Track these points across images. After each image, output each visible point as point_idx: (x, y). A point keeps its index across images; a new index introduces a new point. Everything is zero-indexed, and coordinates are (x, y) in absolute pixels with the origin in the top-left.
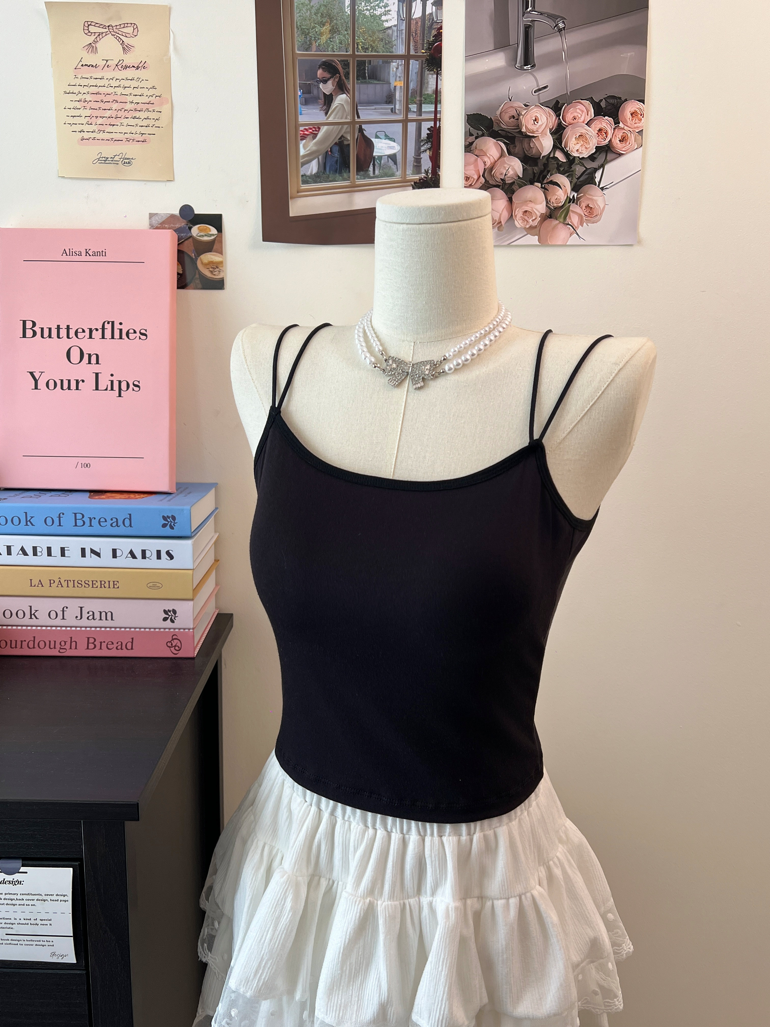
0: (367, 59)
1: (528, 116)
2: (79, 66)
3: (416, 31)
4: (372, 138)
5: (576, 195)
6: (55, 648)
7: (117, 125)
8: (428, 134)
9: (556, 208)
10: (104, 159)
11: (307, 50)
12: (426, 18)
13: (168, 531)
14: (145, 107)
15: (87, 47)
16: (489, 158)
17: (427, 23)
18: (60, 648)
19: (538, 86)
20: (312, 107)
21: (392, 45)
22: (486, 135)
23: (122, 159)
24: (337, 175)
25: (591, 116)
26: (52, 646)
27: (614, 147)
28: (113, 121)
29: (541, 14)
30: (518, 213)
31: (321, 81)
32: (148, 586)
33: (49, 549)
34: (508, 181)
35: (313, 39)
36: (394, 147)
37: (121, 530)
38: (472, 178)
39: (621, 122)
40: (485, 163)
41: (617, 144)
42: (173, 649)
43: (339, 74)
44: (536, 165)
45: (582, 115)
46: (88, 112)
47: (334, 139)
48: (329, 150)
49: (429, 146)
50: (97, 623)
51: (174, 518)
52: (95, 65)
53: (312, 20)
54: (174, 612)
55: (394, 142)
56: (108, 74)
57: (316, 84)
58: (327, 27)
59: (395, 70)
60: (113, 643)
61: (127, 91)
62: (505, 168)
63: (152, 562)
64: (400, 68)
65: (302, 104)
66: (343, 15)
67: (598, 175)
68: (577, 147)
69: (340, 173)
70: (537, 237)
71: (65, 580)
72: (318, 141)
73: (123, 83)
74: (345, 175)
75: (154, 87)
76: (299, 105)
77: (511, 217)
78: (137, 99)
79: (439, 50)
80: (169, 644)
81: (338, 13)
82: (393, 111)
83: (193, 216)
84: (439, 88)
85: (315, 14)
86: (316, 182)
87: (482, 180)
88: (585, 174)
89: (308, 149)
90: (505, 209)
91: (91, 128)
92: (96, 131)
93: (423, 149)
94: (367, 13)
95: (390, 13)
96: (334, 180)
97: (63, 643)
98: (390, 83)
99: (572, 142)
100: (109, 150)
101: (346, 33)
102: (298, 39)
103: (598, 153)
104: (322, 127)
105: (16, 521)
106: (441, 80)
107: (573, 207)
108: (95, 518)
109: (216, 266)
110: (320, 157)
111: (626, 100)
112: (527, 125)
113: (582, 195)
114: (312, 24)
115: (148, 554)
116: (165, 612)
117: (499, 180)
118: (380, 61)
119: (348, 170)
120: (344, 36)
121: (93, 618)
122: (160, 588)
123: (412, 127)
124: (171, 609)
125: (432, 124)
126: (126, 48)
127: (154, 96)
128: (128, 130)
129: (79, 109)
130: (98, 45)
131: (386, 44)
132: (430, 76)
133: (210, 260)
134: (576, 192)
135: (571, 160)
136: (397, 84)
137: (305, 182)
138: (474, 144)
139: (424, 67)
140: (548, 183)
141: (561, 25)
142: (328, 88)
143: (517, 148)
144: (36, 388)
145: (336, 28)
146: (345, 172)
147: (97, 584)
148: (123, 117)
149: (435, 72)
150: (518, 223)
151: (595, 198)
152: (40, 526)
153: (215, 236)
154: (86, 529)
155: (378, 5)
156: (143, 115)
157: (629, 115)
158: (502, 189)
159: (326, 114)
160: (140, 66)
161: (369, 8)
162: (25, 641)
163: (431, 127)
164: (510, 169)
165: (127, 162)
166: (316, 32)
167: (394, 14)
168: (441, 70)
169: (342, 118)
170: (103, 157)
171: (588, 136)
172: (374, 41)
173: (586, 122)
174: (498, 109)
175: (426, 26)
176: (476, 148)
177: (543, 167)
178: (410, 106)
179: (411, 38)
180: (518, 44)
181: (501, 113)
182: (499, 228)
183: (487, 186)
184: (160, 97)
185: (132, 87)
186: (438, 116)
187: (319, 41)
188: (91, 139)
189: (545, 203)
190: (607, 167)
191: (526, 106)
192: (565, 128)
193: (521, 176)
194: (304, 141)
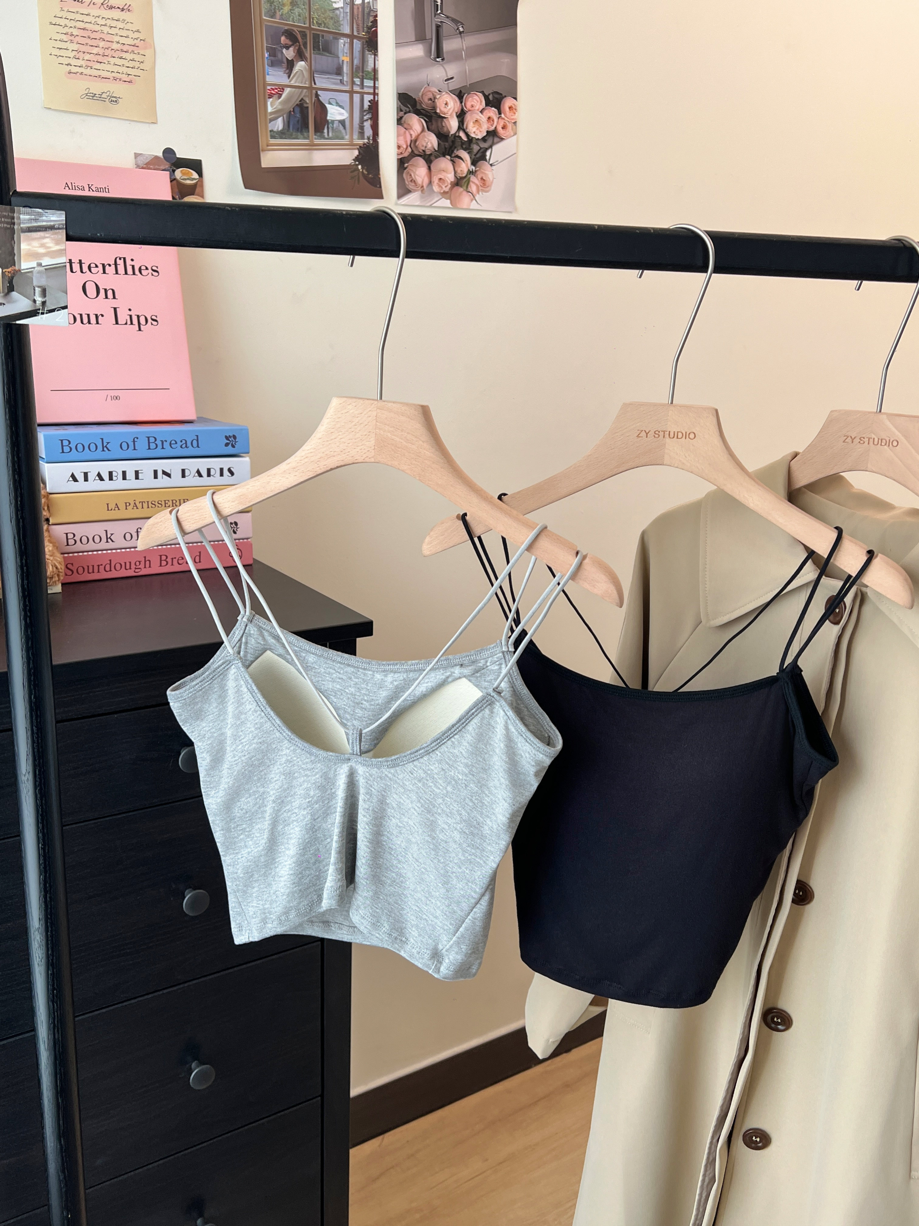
0: (320, 33)
1: (441, 100)
3: (358, 15)
5: (474, 168)
6: (130, 568)
7: (105, 63)
8: (369, 106)
9: (461, 178)
10: (91, 95)
11: (272, 17)
12: (365, 6)
16: (414, 131)
17: (366, 10)
18: (136, 568)
19: (447, 76)
20: (277, 69)
21: (340, 24)
22: (412, 111)
23: (109, 97)
24: (299, 134)
25: (483, 106)
27: (498, 133)
28: (100, 59)
29: (448, 17)
30: (435, 180)
31: (284, 47)
33: (124, 473)
34: (428, 153)
35: (277, 8)
36: (343, 113)
37: (190, 451)
38: (402, 147)
39: (502, 114)
40: (411, 135)
41: (500, 130)
43: (299, 43)
44: (447, 142)
45: (477, 104)
46: (75, 47)
47: (295, 101)
48: (292, 110)
49: (369, 116)
51: (235, 437)
55: (343, 109)
56: (94, 11)
57: (280, 49)
59: (342, 46)
61: (113, 31)
62: (425, 141)
63: (215, 479)
64: (346, 45)
65: (268, 65)
67: (488, 153)
68: (474, 129)
69: (301, 132)
70: (448, 201)
71: (138, 503)
72: (282, 101)
73: (109, 22)
74: (305, 134)
75: (138, 31)
76: (266, 66)
77: (430, 183)
78: (123, 40)
79: (375, 34)
82: (342, 82)
83: (175, 159)
84: (376, 67)
86: (281, 138)
87: (409, 150)
88: (480, 152)
89: (275, 107)
90: (426, 176)
91: (78, 63)
92: (84, 66)
93: (365, 118)
97: (138, 563)
98: (339, 58)
99: (470, 125)
100: (97, 87)
101: (303, 7)
102: (265, 6)
103: (488, 136)
104: (285, 89)
105: (93, 447)
106: (378, 61)
107: (473, 178)
108: (166, 441)
110: (285, 116)
111: (505, 96)
112: (440, 108)
113: (478, 169)
115: (212, 472)
117: (421, 151)
118: (331, 37)
119: (307, 130)
120: (302, 10)
123: (357, 97)
124: (233, 521)
125: (371, 97)
127: (139, 39)
128: (116, 69)
129: (66, 42)
131: (335, 22)
132: (369, 56)
134: (474, 166)
135: (470, 140)
136: (345, 59)
137: (273, 137)
138: (403, 119)
139: (364, 47)
141: (461, 29)
142: (290, 54)
143: (433, 126)
145: (296, 2)
146: (306, 132)
147: (169, 504)
148: (110, 56)
149: (373, 53)
150: (436, 188)
151: (487, 172)
152: (115, 452)
153: (197, 180)
154: (159, 452)
156: (129, 56)
157: (507, 109)
158: (423, 159)
159: (289, 77)
160: (125, 8)
162: (102, 565)
163: (372, 100)
164: (429, 143)
165: (114, 100)
166: (279, 2)
169: (301, 83)
170: (90, 93)
171: (481, 122)
172: (325, 18)
173: (480, 110)
174: (420, 91)
175: (365, 12)
176: (405, 122)
177: (451, 144)
178: (355, 79)
179: (355, 21)
180: (432, 39)
181: (422, 95)
182: (422, 191)
183: (413, 155)
184: (144, 41)
185: (118, 27)
186: (376, 91)
187: (282, 11)
188: (78, 74)
189: (453, 173)
190: (494, 148)
191: (440, 91)
192: (465, 113)
193: (436, 149)
194: (271, 99)
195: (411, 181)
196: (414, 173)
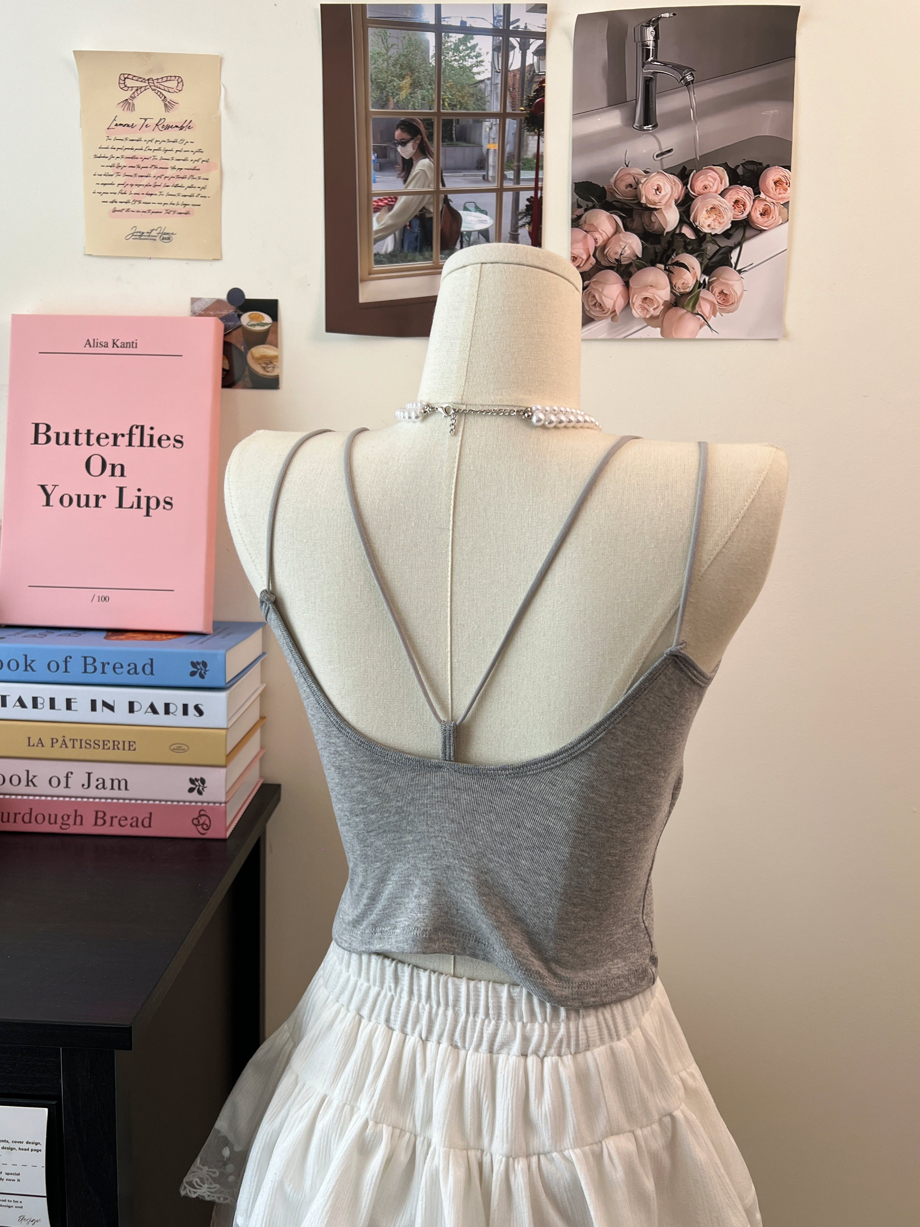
0: (454, 118)
1: (649, 184)
2: (113, 126)
3: (514, 85)
4: (461, 210)
5: (707, 278)
6: (56, 823)
7: (156, 195)
8: (527, 206)
9: (683, 295)
10: (139, 234)
11: (383, 107)
12: (526, 70)
13: (197, 681)
14: (189, 173)
15: (122, 104)
16: (601, 234)
17: (527, 76)
18: (62, 824)
19: (660, 149)
20: (387, 173)
21: (485, 101)
22: (597, 206)
23: (160, 235)
24: (417, 254)
25: (725, 185)
26: (52, 821)
27: (753, 222)
28: (150, 190)
29: (665, 64)
30: (637, 301)
31: (399, 144)
32: (172, 748)
33: (52, 701)
34: (625, 262)
35: (390, 94)
36: (486, 221)
37: (141, 678)
38: (580, 258)
39: (762, 193)
40: (596, 240)
41: (757, 218)
42: (199, 828)
43: (421, 135)
44: (659, 243)
45: (714, 184)
46: (122, 180)
47: (414, 211)
48: (408, 224)
49: (527, 219)
50: (107, 793)
51: (205, 664)
52: (131, 125)
53: (390, 72)
54: (203, 781)
55: (486, 214)
56: (146, 135)
57: (393, 146)
58: (407, 81)
59: (488, 130)
60: (126, 819)
61: (168, 155)
62: (620, 246)
63: (177, 719)
64: (494, 128)
65: (376, 170)
66: (426, 66)
67: (734, 255)
68: (709, 221)
69: (421, 251)
70: (659, 329)
71: (70, 740)
72: (394, 213)
73: (164, 146)
74: (427, 254)
75: (200, 151)
76: (373, 171)
77: (628, 305)
78: (179, 165)
79: (541, 107)
80: (196, 822)
81: (420, 65)
82: (485, 178)
83: (243, 302)
84: (540, 151)
85: (393, 66)
86: (391, 262)
87: (593, 260)
88: (719, 253)
89: (383, 223)
90: (620, 295)
91: (124, 198)
92: (131, 201)
93: (520, 223)
94: (456, 64)
95: (483, 64)
96: (414, 260)
97: (65, 818)
98: (482, 146)
99: (702, 216)
100: (145, 224)
101: (429, 87)
102: (373, 94)
103: (734, 229)
104: (399, 197)
105: (13, 665)
106: (543, 142)
107: (704, 293)
108: (108, 664)
109: (270, 361)
110: (397, 233)
111: (768, 166)
112: (648, 195)
113: (715, 278)
114: (390, 78)
115: (172, 709)
116: (192, 781)
117: (613, 261)
118: (470, 120)
119: (430, 249)
120: (428, 91)
121: (103, 787)
122: (184, 751)
123: (508, 197)
124: (199, 777)
125: (532, 194)
126: (168, 105)
127: (201, 161)
128: (169, 199)
129: (112, 175)
130: (135, 101)
131: (478, 100)
132: (530, 137)
133: (263, 354)
134: (707, 275)
135: (701, 237)
136: (490, 146)
137: (378, 262)
138: (583, 218)
139: (523, 127)
140: (673, 264)
141: (689, 78)
142: (407, 151)
143: (635, 223)
144: (48, 504)
145: (419, 82)
146: (427, 251)
147: (108, 744)
148: (163, 185)
149: (536, 133)
150: (637, 312)
151: (730, 282)
152: (42, 672)
153: (270, 325)
154: (98, 677)
155: (468, 55)
156: (186, 183)
157: (772, 184)
158: (617, 272)
159: (405, 181)
160: (184, 125)
161: (457, 58)
162: (20, 813)
163: (532, 197)
164: (626, 248)
165: (166, 237)
166: (394, 86)
167: (487, 65)
168: (543, 130)
169: (423, 187)
170: (137, 232)
171: (721, 209)
172: (463, 97)
173: (719, 193)
174: (612, 176)
175: (526, 79)
176: (585, 222)
177: (666, 245)
178: (505, 172)
179: (508, 93)
180: (636, 100)
181: (615, 181)
182: (613, 319)
183: (599, 267)
184: (207, 161)
185: (175, 150)
186: (540, 184)
187: (397, 97)
188: (124, 211)
189: (669, 288)
190: (745, 245)
191: (646, 172)
192: (694, 199)
193: (640, 256)
194: (378, 214)
195: (595, 305)
196: (601, 293)
